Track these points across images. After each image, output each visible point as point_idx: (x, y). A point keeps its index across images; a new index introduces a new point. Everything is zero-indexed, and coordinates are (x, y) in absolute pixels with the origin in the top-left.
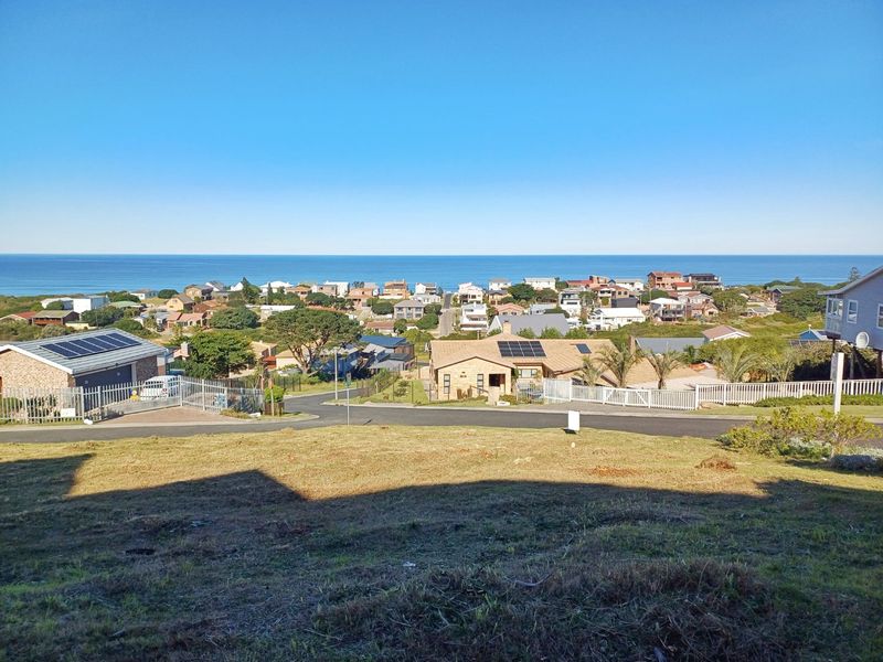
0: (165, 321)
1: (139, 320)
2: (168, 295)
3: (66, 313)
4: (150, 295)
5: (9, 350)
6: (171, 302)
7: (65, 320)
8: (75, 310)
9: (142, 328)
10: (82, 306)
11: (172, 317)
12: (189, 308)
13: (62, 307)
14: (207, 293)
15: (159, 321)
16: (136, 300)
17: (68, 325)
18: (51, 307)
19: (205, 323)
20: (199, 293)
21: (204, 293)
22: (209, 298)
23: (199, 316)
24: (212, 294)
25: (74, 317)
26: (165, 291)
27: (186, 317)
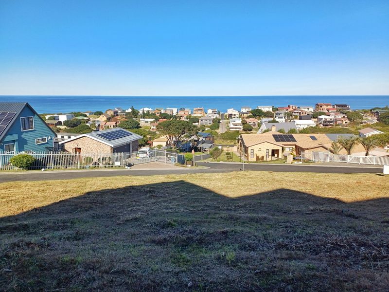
0: (99, 125)
1: (88, 124)
2: (99, 114)
3: (56, 122)
4: (91, 114)
6: (101, 117)
7: (57, 124)
8: (60, 120)
9: (90, 128)
10: (63, 118)
11: (102, 124)
12: (109, 119)
13: (54, 119)
14: (116, 113)
15: (97, 125)
16: (85, 116)
17: (58, 127)
18: (50, 119)
19: (116, 126)
20: (112, 113)
21: (114, 113)
22: (117, 115)
23: (114, 123)
24: (118, 113)
25: (60, 123)
26: (97, 112)
27: (108, 124)
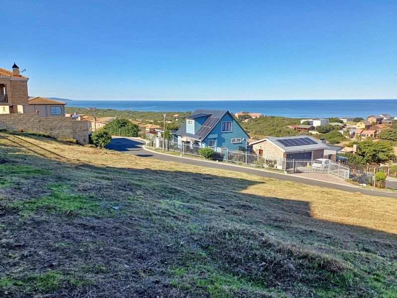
0: (354, 133)
1: (342, 132)
2: (358, 120)
3: (309, 126)
4: (349, 120)
5: (265, 141)
6: (359, 124)
7: (309, 129)
8: (314, 125)
9: (342, 136)
10: (316, 123)
11: (358, 132)
12: (368, 127)
13: (309, 123)
14: (380, 121)
15: (351, 133)
16: (342, 122)
17: (310, 132)
18: (304, 123)
19: (375, 136)
20: (375, 120)
21: (377, 120)
22: (380, 123)
23: (372, 132)
24: (382, 121)
25: (313, 128)
26: (357, 119)
27: (365, 132)
